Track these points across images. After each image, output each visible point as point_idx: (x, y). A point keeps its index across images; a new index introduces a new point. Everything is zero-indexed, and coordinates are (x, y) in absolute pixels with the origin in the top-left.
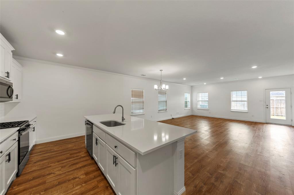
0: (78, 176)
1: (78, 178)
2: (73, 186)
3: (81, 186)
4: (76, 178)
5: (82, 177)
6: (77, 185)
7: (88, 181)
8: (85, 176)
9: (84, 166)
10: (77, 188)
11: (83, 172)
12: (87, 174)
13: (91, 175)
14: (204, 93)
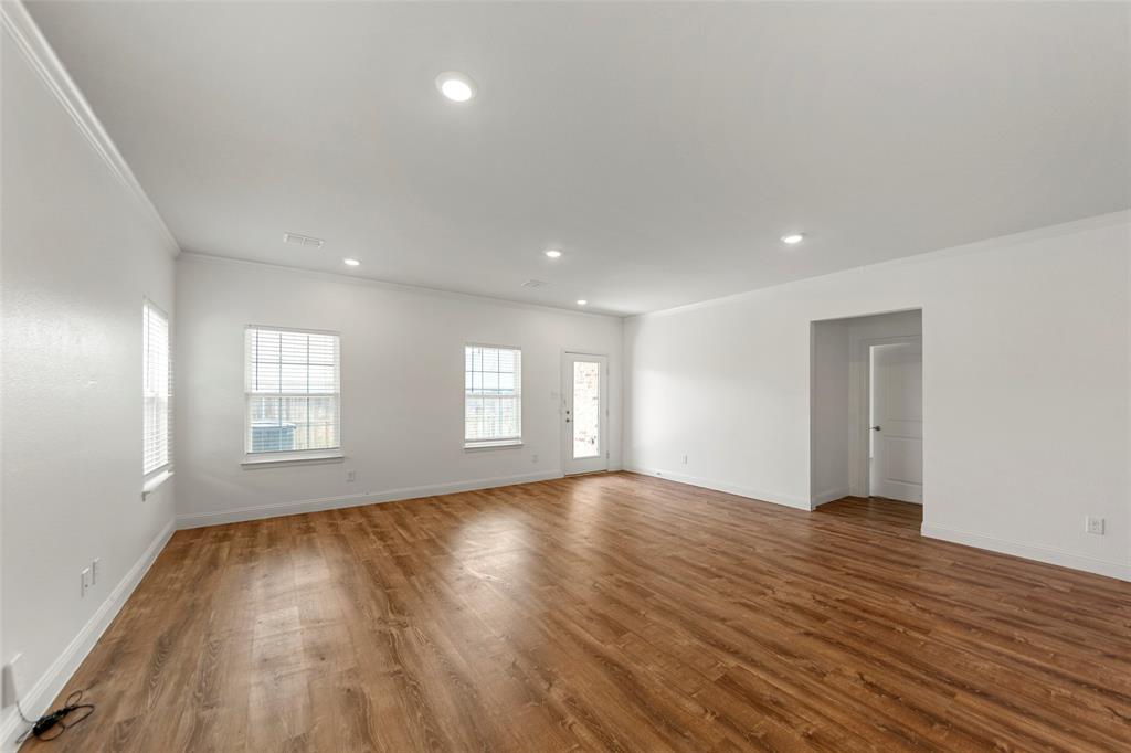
14: (304, 336)
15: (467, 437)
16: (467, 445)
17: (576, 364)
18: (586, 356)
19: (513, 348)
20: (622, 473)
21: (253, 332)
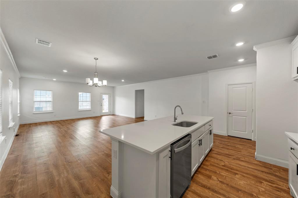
0: (217, 181)
1: (219, 180)
2: (226, 178)
3: (220, 173)
4: (221, 182)
5: (215, 178)
6: (223, 176)
7: (213, 171)
8: (213, 177)
9: (204, 186)
10: (224, 174)
11: (211, 181)
12: (209, 177)
13: (208, 173)
14: (45, 91)
15: (79, 109)
16: (79, 110)
17: (103, 95)
18: (105, 94)
19: (89, 93)
20: (113, 115)
21: (35, 91)
